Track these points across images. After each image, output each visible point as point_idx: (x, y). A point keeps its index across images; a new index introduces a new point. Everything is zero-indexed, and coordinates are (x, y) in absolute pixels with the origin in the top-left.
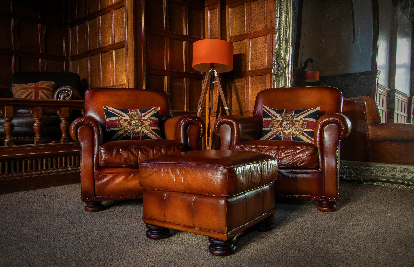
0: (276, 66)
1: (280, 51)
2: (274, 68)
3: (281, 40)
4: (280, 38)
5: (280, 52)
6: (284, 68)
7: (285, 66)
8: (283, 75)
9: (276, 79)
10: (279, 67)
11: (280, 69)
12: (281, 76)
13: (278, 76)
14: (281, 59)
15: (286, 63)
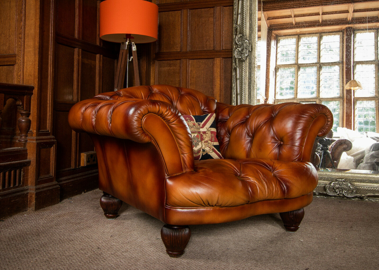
0: (240, 47)
1: (243, 28)
2: (238, 50)
3: (244, 14)
4: (243, 12)
5: (243, 30)
6: (249, 51)
7: (251, 49)
8: (248, 61)
9: (239, 64)
10: (243, 49)
11: (244, 51)
12: (244, 61)
13: (241, 61)
14: (245, 39)
15: (251, 45)
